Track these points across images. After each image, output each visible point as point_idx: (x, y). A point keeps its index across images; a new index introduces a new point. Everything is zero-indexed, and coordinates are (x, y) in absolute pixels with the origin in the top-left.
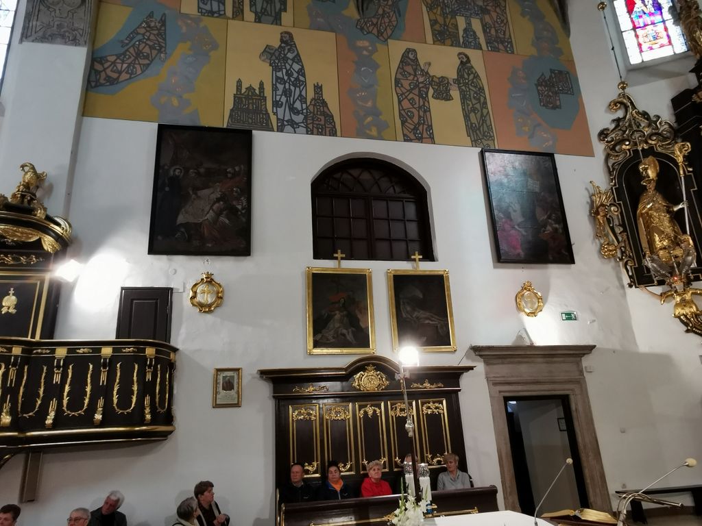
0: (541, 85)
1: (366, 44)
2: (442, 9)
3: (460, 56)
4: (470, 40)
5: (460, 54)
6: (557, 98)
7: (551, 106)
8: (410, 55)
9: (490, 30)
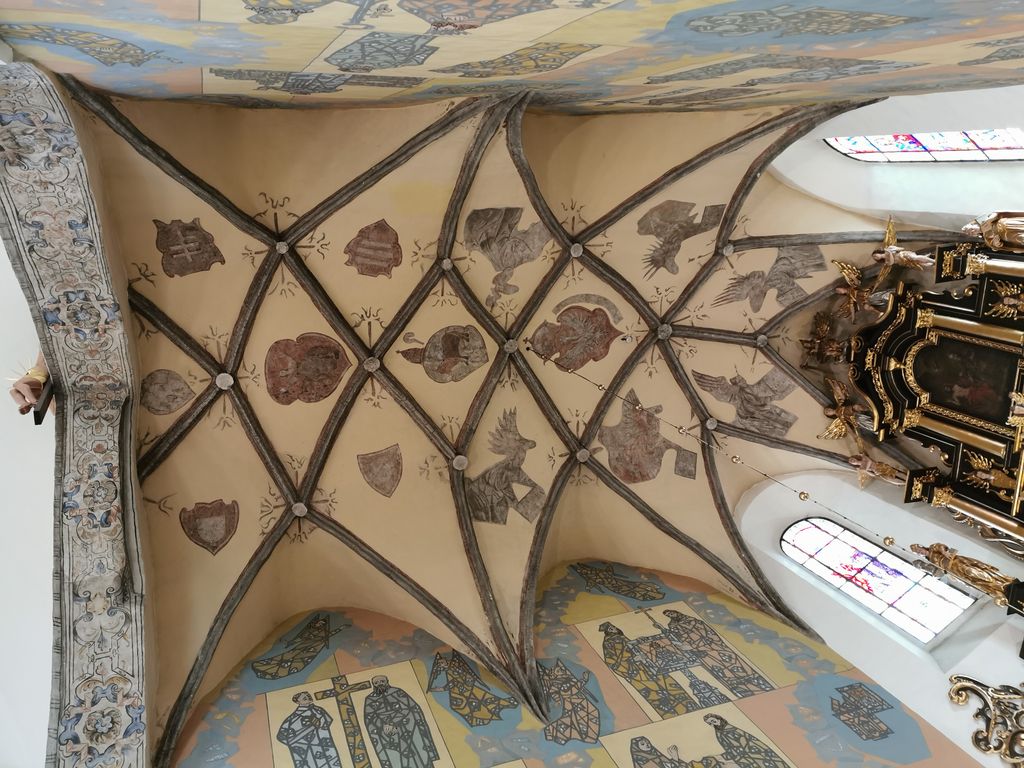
0: (843, 713)
1: (572, 756)
2: (645, 672)
3: (709, 720)
4: (707, 695)
5: (706, 718)
6: (877, 721)
7: (877, 734)
8: (641, 747)
9: (723, 673)
